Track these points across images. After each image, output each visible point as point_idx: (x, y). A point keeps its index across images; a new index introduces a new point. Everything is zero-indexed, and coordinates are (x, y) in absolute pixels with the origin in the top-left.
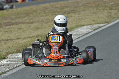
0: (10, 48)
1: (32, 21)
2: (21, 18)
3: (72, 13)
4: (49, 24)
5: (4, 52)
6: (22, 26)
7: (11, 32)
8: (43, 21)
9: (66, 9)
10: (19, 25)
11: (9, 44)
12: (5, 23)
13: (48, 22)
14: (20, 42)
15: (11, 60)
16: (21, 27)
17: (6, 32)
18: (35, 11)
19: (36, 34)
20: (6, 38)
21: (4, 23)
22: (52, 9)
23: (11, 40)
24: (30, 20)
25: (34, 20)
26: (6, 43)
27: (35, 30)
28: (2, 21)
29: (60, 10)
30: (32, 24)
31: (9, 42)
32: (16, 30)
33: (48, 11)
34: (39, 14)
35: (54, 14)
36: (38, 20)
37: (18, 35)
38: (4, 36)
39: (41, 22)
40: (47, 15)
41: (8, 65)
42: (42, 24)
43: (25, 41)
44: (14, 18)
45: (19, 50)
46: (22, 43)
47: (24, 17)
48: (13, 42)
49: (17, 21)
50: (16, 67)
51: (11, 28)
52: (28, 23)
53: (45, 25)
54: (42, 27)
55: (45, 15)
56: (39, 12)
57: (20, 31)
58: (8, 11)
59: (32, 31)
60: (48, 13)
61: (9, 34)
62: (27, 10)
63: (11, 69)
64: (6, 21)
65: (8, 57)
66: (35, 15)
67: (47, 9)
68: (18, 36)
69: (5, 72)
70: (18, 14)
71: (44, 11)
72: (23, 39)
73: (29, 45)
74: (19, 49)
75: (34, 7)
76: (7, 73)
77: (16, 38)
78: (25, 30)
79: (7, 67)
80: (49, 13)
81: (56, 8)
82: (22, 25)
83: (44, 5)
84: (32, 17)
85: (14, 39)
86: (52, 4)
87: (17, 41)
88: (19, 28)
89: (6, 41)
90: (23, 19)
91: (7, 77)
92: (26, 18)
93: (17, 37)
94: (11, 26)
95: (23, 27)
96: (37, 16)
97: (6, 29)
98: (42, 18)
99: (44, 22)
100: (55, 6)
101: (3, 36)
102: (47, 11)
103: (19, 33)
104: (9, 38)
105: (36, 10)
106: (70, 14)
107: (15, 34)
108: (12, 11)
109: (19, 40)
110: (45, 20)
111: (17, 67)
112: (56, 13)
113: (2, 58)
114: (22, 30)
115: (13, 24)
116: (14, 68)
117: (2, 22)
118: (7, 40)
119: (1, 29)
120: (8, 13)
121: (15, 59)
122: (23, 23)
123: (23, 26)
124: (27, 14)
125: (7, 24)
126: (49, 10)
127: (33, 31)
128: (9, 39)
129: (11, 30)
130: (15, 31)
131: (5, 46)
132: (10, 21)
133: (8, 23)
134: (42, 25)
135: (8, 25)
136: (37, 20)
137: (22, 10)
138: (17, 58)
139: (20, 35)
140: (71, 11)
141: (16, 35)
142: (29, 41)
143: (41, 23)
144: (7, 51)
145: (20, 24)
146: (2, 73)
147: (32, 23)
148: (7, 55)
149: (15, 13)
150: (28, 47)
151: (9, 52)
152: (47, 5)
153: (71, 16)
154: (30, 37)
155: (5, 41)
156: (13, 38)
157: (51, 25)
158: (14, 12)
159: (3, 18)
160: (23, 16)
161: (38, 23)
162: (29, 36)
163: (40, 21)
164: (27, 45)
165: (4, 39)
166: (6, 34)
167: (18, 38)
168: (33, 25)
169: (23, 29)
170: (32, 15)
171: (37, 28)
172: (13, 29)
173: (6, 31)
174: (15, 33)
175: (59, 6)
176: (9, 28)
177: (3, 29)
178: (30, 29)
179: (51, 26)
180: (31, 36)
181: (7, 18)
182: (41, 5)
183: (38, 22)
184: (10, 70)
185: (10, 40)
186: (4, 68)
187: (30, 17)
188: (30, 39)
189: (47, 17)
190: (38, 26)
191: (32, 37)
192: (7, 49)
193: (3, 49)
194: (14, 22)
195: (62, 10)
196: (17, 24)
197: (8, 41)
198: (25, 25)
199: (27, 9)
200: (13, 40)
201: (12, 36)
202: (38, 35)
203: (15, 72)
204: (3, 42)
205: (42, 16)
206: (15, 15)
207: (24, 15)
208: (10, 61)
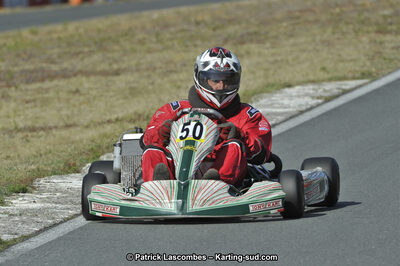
0: (41, 155)
1: (115, 66)
2: (81, 56)
3: (251, 41)
4: (175, 77)
5: (22, 171)
6: (81, 84)
7: (46, 102)
8: (155, 69)
9: (231, 29)
10: (73, 80)
11: (40, 143)
12: (26, 71)
13: (171, 71)
14: (78, 138)
15: (45, 195)
16: (80, 88)
17: (27, 102)
18: (129, 33)
19: (131, 111)
20: (29, 123)
21: (22, 72)
22: (186, 27)
23: (46, 129)
24: (110, 64)
25: (124, 66)
26: (28, 141)
27: (125, 98)
28: (16, 65)
29: (210, 32)
30: (116, 78)
31: (40, 137)
32: (63, 95)
33: (171, 33)
34: (142, 42)
35: (189, 43)
36: (139, 64)
37: (69, 113)
38: (22, 117)
39: (148, 69)
40: (166, 48)
41: (35, 213)
42: (149, 76)
43: (92, 133)
44: (55, 56)
45: (74, 165)
46: (81, 141)
47: (91, 53)
48: (54, 136)
49: (66, 65)
50: (61, 222)
51: (47, 90)
52: (104, 73)
53: (159, 81)
54: (150, 87)
55: (159, 46)
56: (141, 36)
57: (75, 99)
58: (35, 33)
59: (118, 99)
60: (172, 39)
61: (38, 110)
62: (99, 31)
63: (46, 229)
64: (28, 66)
65: (34, 188)
66: (128, 46)
67: (166, 26)
68: (68, 117)
69: (25, 238)
70: (70, 44)
71: (157, 35)
72: (87, 127)
73: (107, 148)
74: (72, 162)
75: (124, 21)
76: (33, 239)
77: (61, 124)
78: (95, 98)
79: (33, 221)
80: (176, 42)
81: (197, 23)
82: (84, 79)
83: (155, 15)
84: (116, 55)
85: (56, 127)
86: (184, 9)
87: (65, 133)
88: (74, 89)
89: (30, 134)
90: (87, 61)
91: (30, 253)
92: (97, 57)
93: (66, 118)
94: (47, 84)
95: (86, 85)
96: (134, 51)
97: (29, 93)
98: (149, 57)
99: (158, 71)
100: (193, 19)
101: (19, 116)
102: (168, 36)
103: (74, 106)
104: (40, 123)
105: (130, 29)
106: (245, 47)
107: (60, 110)
108: (50, 32)
109: (72, 130)
110: (159, 64)
111: (65, 220)
112: (199, 42)
113: (17, 189)
114: (82, 98)
115: (52, 76)
116: (55, 225)
117: (16, 69)
118: (33, 129)
119: (12, 92)
120: (36, 38)
121: (58, 194)
122: (87, 74)
123: (86, 83)
124: (101, 45)
125: (31, 77)
126: (172, 29)
127: (121, 101)
128: (37, 125)
129: (46, 96)
130: (59, 99)
131: (26, 151)
132: (44, 65)
133: (35, 71)
134: (151, 81)
135: (34, 81)
136: (133, 63)
137: (81, 31)
138: (66, 192)
139: (76, 112)
140: (249, 34)
141: (64, 112)
142: (105, 136)
143: (146, 73)
144: (33, 167)
145: (75, 75)
146: (15, 240)
147: (117, 73)
148: (32, 180)
149: (59, 38)
150: (103, 153)
151: (38, 170)
152: (168, 13)
153: (248, 53)
154: (109, 121)
155: (25, 134)
156: (51, 124)
157: (182, 81)
158: (55, 36)
159: (18, 55)
160: (86, 49)
161: (136, 75)
162: (108, 118)
163: (143, 67)
164: (99, 146)
165: (21, 125)
166: (27, 108)
167: (70, 122)
168: (121, 82)
169: (84, 95)
170: (116, 47)
171: (134, 92)
172: (51, 94)
173: (28, 98)
174: (58, 105)
175: (207, 18)
176: (39, 91)
177: (19, 93)
178: (112, 94)
179: (179, 83)
180: (114, 117)
181: (31, 56)
182: (146, 13)
183: (138, 70)
184: (41, 231)
185: (43, 129)
186: (23, 222)
187: (110, 55)
188: (108, 128)
189: (167, 55)
190: (135, 85)
191: (117, 120)
192: (32, 161)
193: (18, 161)
194: (55, 68)
195: (218, 32)
196: (65, 75)
197: (35, 134)
198: (92, 78)
199: (100, 26)
200: (54, 132)
201: (50, 116)
202: (135, 113)
203: (59, 239)
204: (20, 135)
205: (149, 51)
206: (59, 46)
207: (89, 46)
208: (43, 201)
